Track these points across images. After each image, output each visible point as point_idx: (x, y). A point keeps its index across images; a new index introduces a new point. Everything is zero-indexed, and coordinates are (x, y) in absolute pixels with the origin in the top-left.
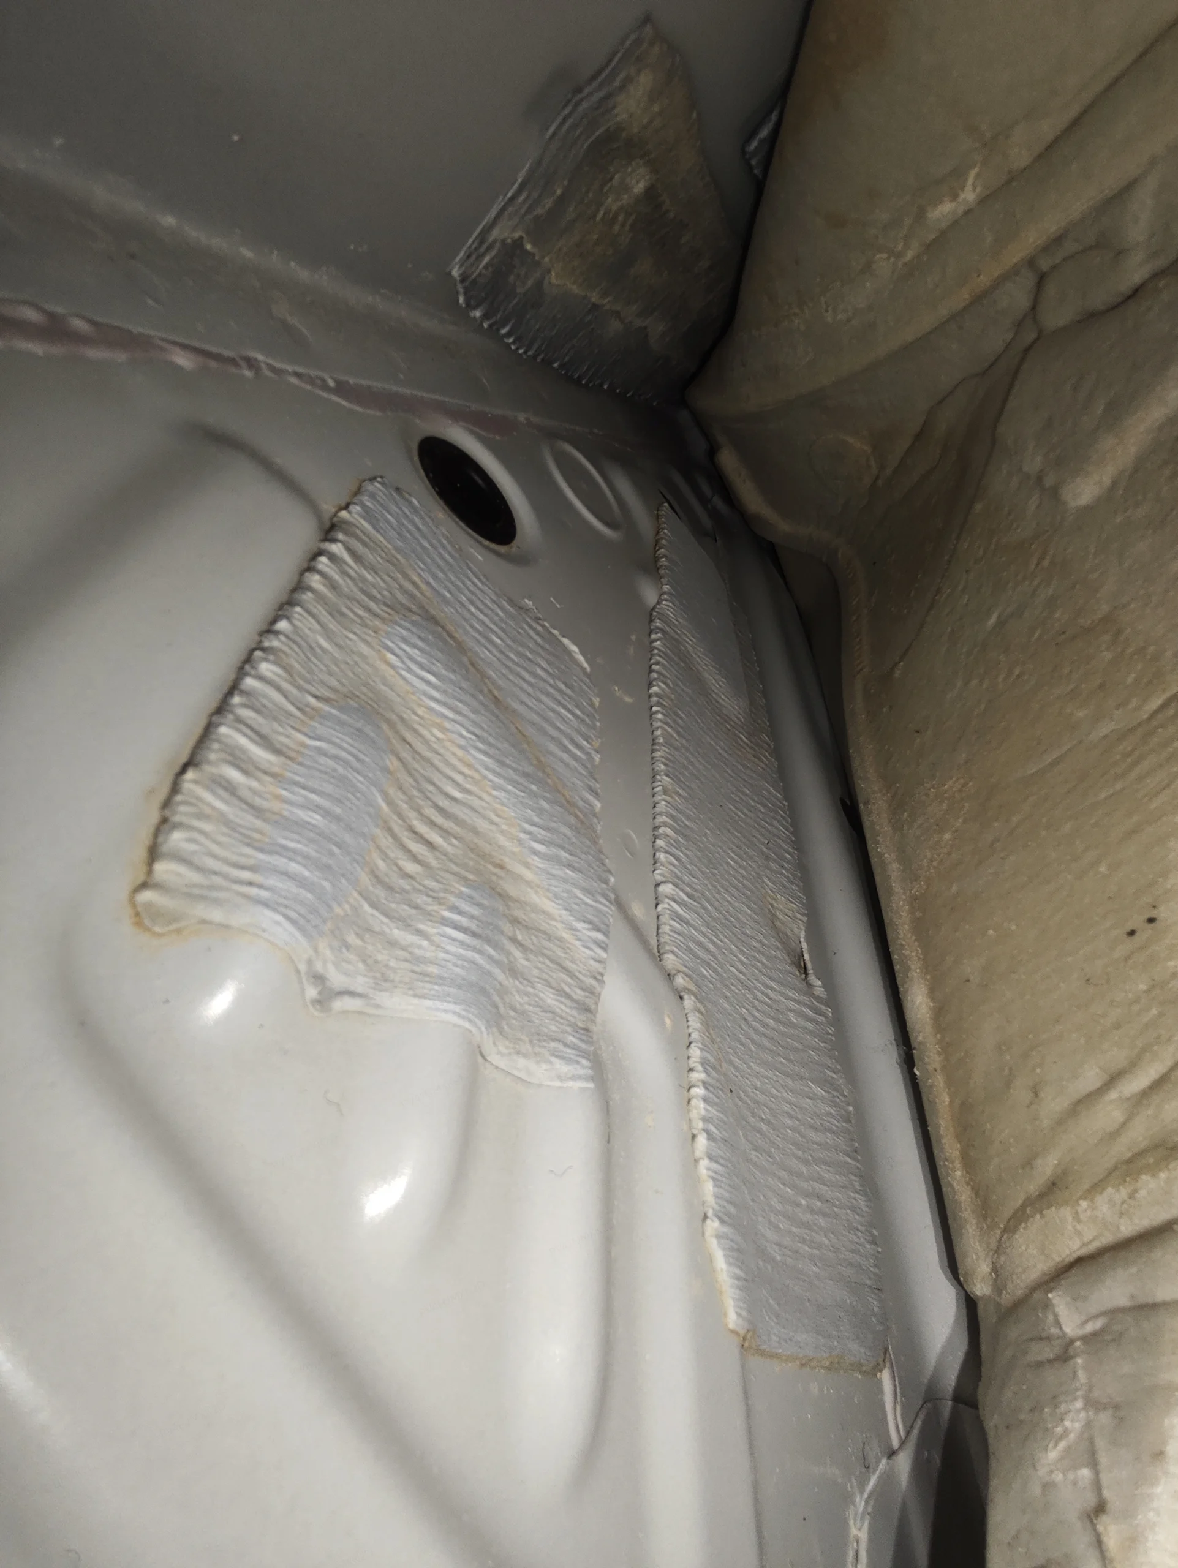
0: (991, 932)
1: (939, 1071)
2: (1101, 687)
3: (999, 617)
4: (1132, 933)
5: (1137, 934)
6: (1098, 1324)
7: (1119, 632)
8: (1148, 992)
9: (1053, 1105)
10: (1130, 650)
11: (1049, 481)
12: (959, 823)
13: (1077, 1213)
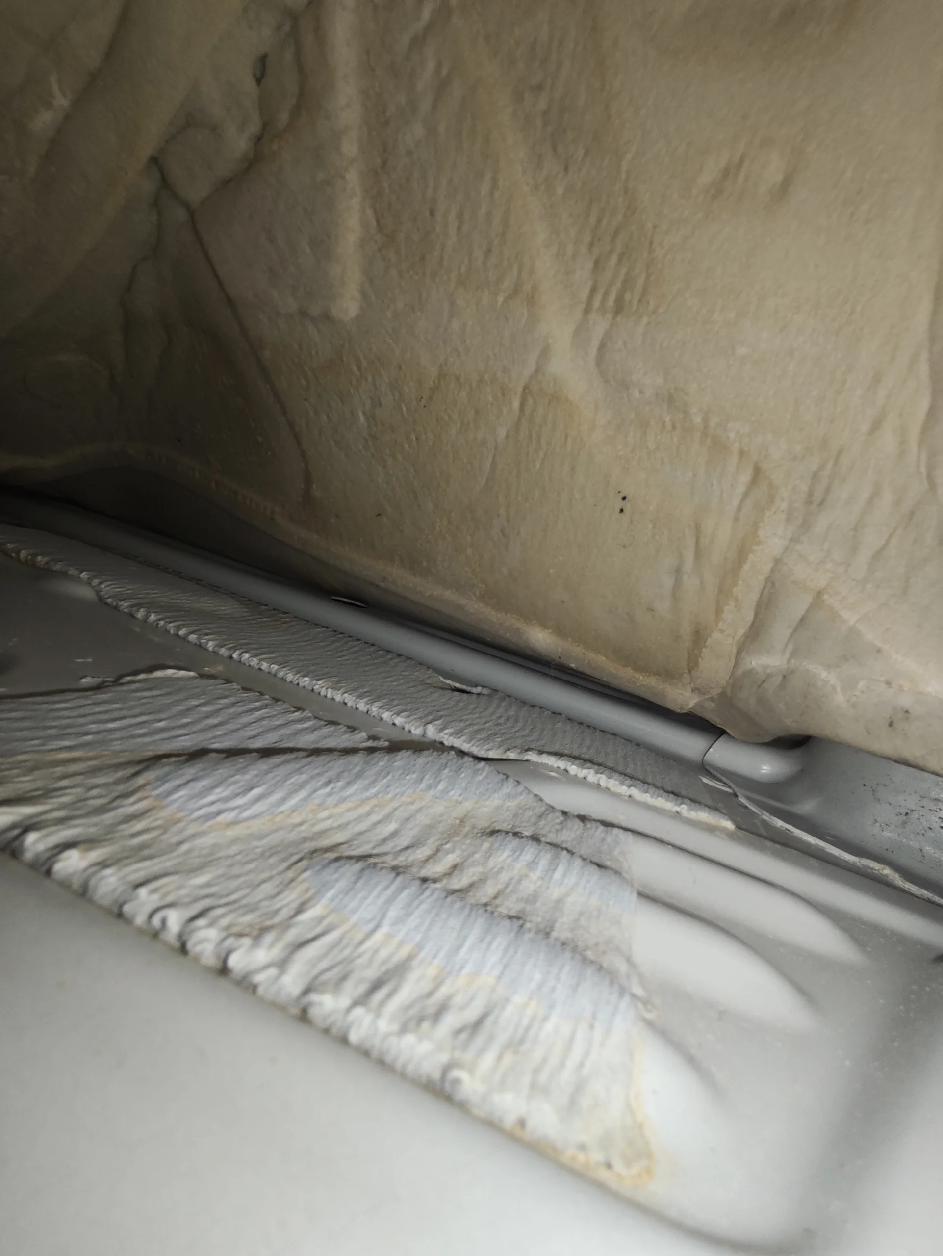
0: (551, 571)
1: (585, 652)
2: (477, 412)
3: (364, 413)
4: (622, 511)
5: (624, 510)
6: (791, 647)
7: (458, 378)
8: (654, 527)
9: (663, 607)
10: (474, 385)
11: (315, 310)
12: (469, 539)
13: (720, 630)
